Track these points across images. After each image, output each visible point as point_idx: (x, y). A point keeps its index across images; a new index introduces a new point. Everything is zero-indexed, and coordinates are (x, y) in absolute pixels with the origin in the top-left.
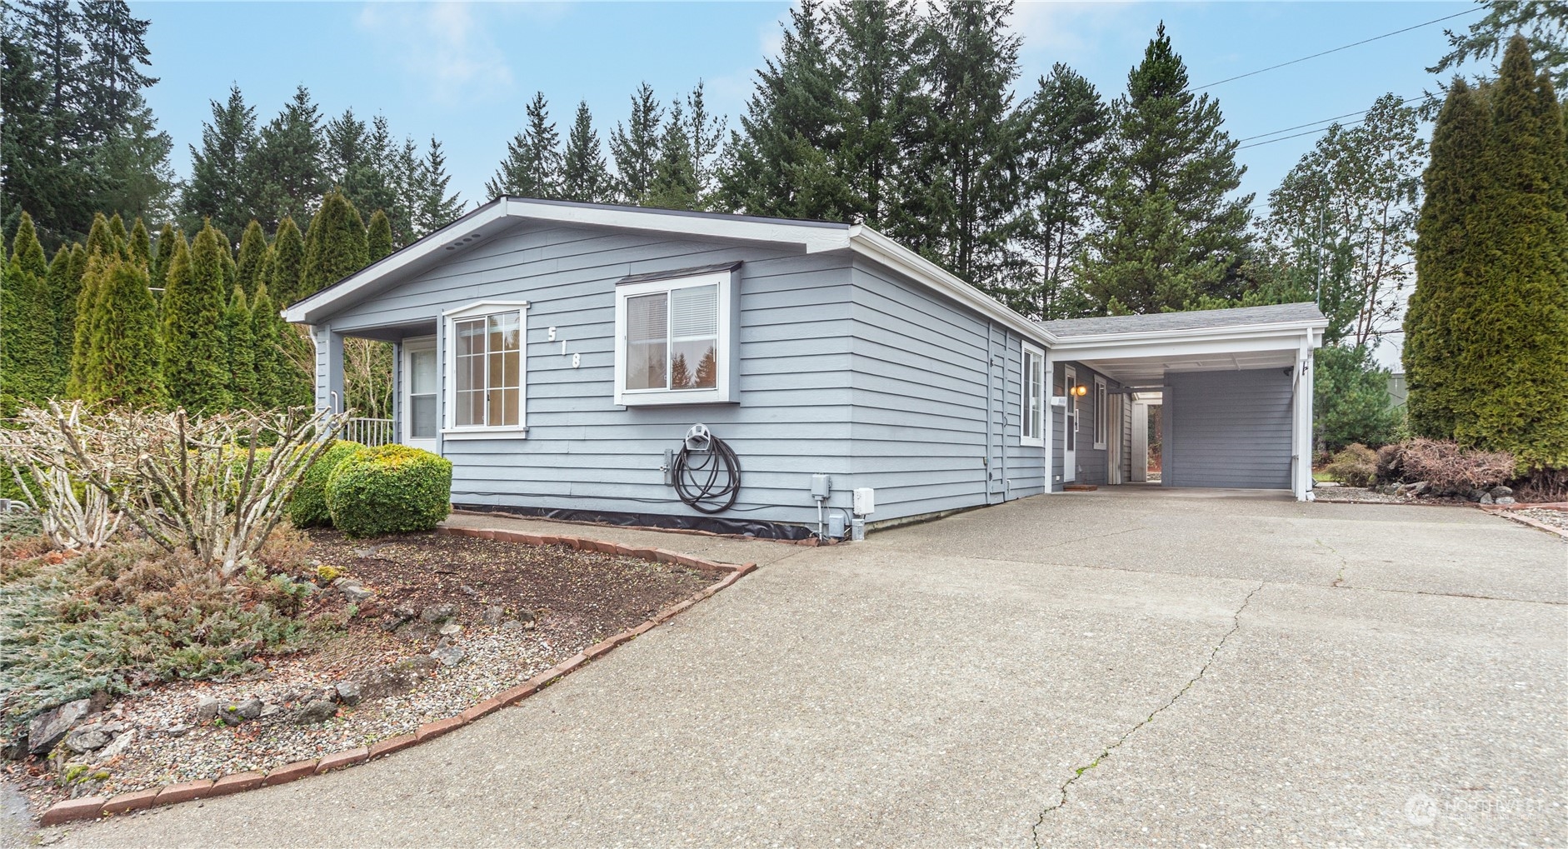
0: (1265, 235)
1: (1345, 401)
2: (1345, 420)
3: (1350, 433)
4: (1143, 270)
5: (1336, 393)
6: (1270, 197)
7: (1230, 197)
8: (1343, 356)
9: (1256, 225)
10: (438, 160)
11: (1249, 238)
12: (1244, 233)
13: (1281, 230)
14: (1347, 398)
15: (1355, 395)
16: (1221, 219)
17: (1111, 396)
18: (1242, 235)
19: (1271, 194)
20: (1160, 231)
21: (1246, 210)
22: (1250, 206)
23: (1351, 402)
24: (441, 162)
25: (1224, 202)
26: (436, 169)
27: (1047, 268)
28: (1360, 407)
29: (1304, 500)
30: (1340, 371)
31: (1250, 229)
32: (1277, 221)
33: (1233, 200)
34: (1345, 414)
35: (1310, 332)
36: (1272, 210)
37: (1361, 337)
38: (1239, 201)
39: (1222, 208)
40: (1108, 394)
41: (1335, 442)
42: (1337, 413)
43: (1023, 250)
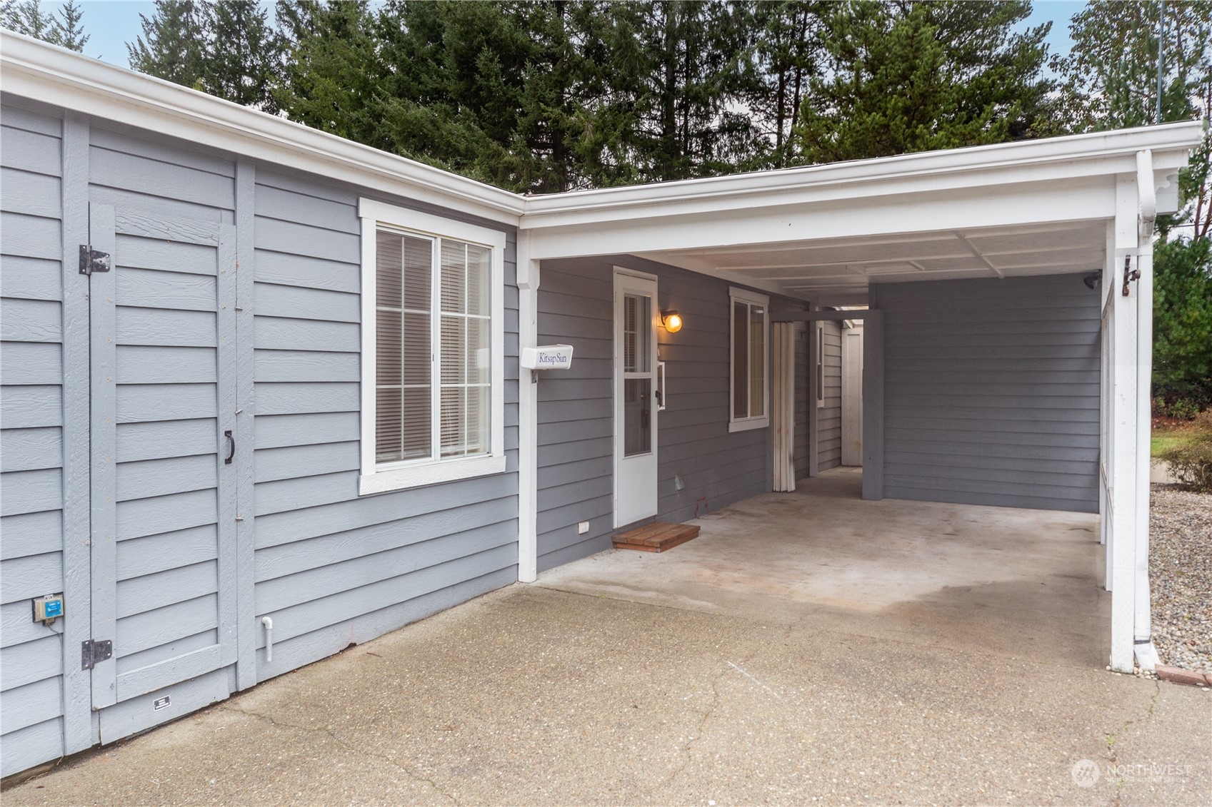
0: (1066, 80)
1: (1181, 323)
2: (1182, 352)
3: (1188, 372)
4: (887, 126)
5: (1167, 311)
6: (1071, 23)
7: (1019, 28)
8: (1177, 254)
9: (1053, 65)
10: (74, 14)
11: (1044, 87)
12: (1037, 79)
13: (1088, 72)
14: (1185, 318)
15: (1196, 314)
16: (1006, 60)
17: (777, 326)
18: (1033, 82)
19: (1074, 20)
20: (913, 68)
21: (1039, 46)
22: (1045, 40)
23: (1191, 326)
24: (78, 18)
25: (1009, 36)
26: (71, 26)
27: (780, 135)
28: (1204, 333)
29: (1129, 667)
30: (1173, 276)
31: (1045, 73)
32: (1081, 61)
33: (1022, 32)
34: (1181, 343)
35: (1145, 166)
36: (1074, 43)
37: (1201, 228)
38: (1030, 33)
39: (1006, 43)
40: (772, 322)
41: (1166, 385)
42: (1170, 341)
43: (751, 114)
